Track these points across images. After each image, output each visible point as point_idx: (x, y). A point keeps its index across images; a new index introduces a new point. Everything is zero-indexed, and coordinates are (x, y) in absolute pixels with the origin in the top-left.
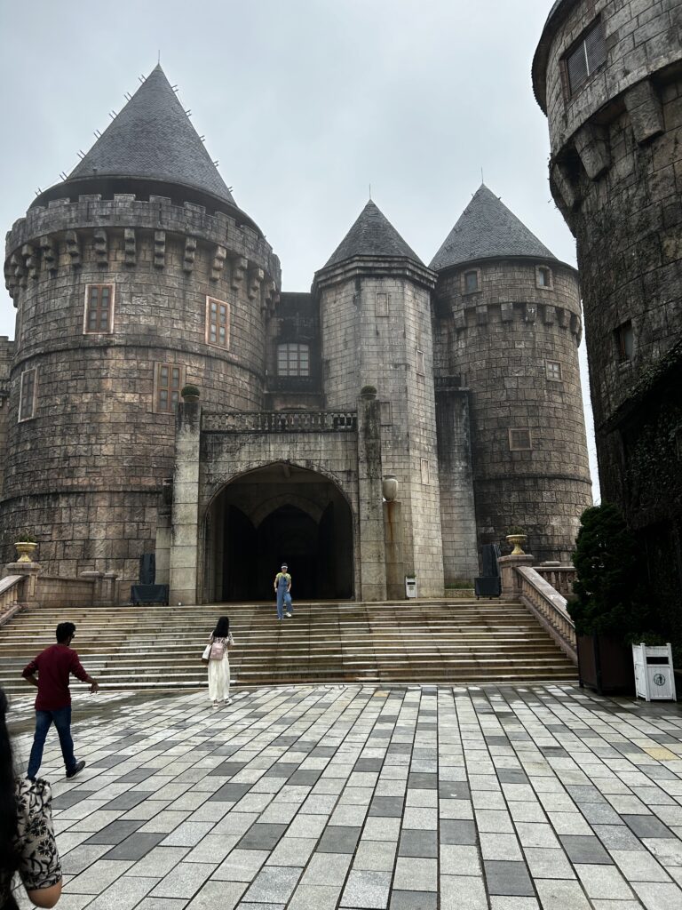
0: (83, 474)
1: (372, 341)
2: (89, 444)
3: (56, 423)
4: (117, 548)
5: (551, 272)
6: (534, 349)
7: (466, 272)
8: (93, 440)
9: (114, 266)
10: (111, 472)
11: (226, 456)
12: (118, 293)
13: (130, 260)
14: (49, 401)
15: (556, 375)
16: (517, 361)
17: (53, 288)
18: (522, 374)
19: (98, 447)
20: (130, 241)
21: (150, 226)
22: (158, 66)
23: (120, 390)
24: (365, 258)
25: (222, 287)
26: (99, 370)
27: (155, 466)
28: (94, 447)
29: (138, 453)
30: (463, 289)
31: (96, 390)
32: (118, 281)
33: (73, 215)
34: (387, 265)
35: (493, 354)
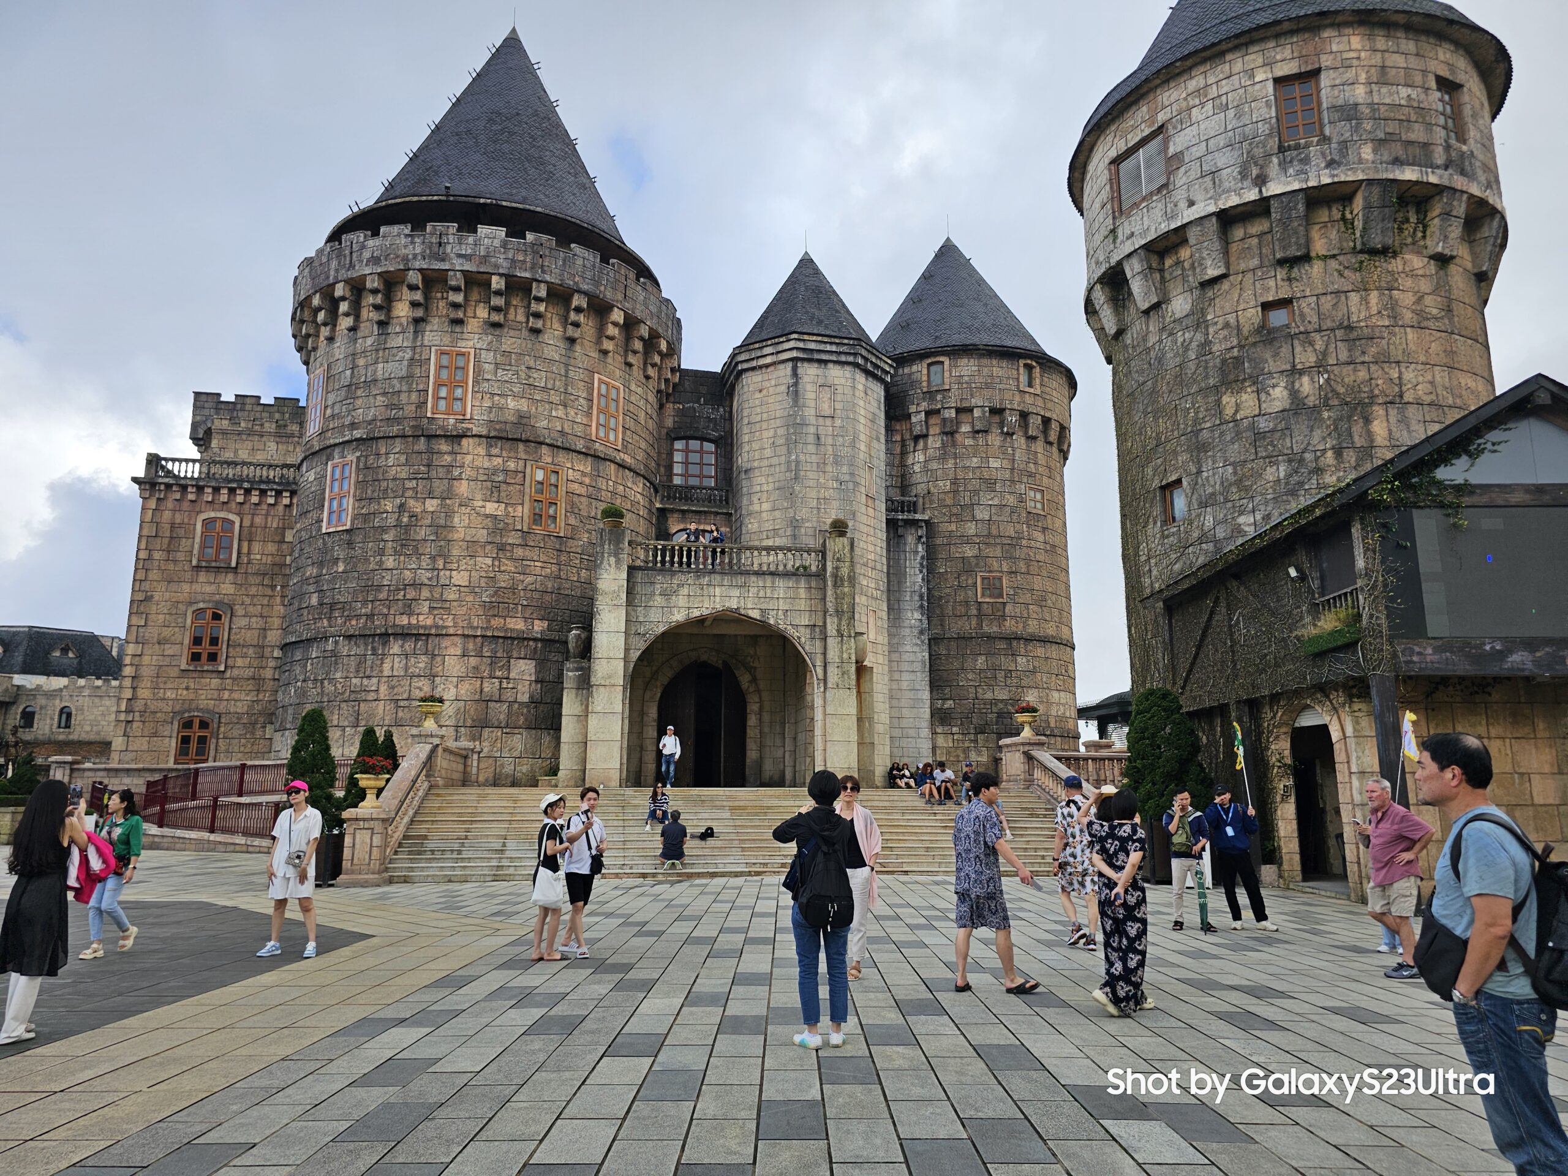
0: (426, 609)
1: (811, 448)
2: (433, 569)
3: (386, 537)
4: (472, 712)
5: (1038, 369)
6: (1013, 469)
7: (930, 361)
8: (440, 563)
9: (473, 325)
10: (465, 608)
11: (659, 600)
12: (477, 362)
13: (496, 317)
14: (374, 507)
15: (1039, 506)
16: (990, 484)
17: (381, 347)
18: (996, 502)
19: (448, 573)
20: (498, 293)
21: (527, 275)
22: (514, 30)
23: (479, 496)
24: (806, 337)
25: (615, 361)
26: (450, 467)
27: (525, 603)
28: (442, 573)
29: (503, 584)
30: (925, 384)
31: (445, 495)
32: (478, 346)
33: (418, 250)
34: (834, 348)
35: (961, 475)
